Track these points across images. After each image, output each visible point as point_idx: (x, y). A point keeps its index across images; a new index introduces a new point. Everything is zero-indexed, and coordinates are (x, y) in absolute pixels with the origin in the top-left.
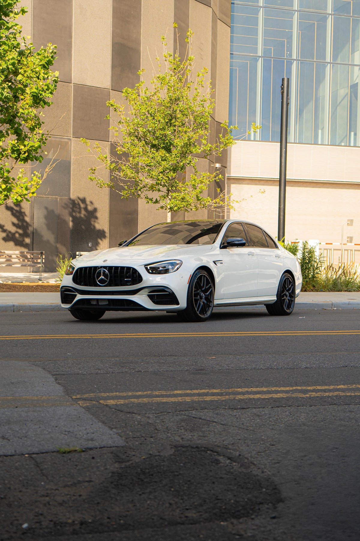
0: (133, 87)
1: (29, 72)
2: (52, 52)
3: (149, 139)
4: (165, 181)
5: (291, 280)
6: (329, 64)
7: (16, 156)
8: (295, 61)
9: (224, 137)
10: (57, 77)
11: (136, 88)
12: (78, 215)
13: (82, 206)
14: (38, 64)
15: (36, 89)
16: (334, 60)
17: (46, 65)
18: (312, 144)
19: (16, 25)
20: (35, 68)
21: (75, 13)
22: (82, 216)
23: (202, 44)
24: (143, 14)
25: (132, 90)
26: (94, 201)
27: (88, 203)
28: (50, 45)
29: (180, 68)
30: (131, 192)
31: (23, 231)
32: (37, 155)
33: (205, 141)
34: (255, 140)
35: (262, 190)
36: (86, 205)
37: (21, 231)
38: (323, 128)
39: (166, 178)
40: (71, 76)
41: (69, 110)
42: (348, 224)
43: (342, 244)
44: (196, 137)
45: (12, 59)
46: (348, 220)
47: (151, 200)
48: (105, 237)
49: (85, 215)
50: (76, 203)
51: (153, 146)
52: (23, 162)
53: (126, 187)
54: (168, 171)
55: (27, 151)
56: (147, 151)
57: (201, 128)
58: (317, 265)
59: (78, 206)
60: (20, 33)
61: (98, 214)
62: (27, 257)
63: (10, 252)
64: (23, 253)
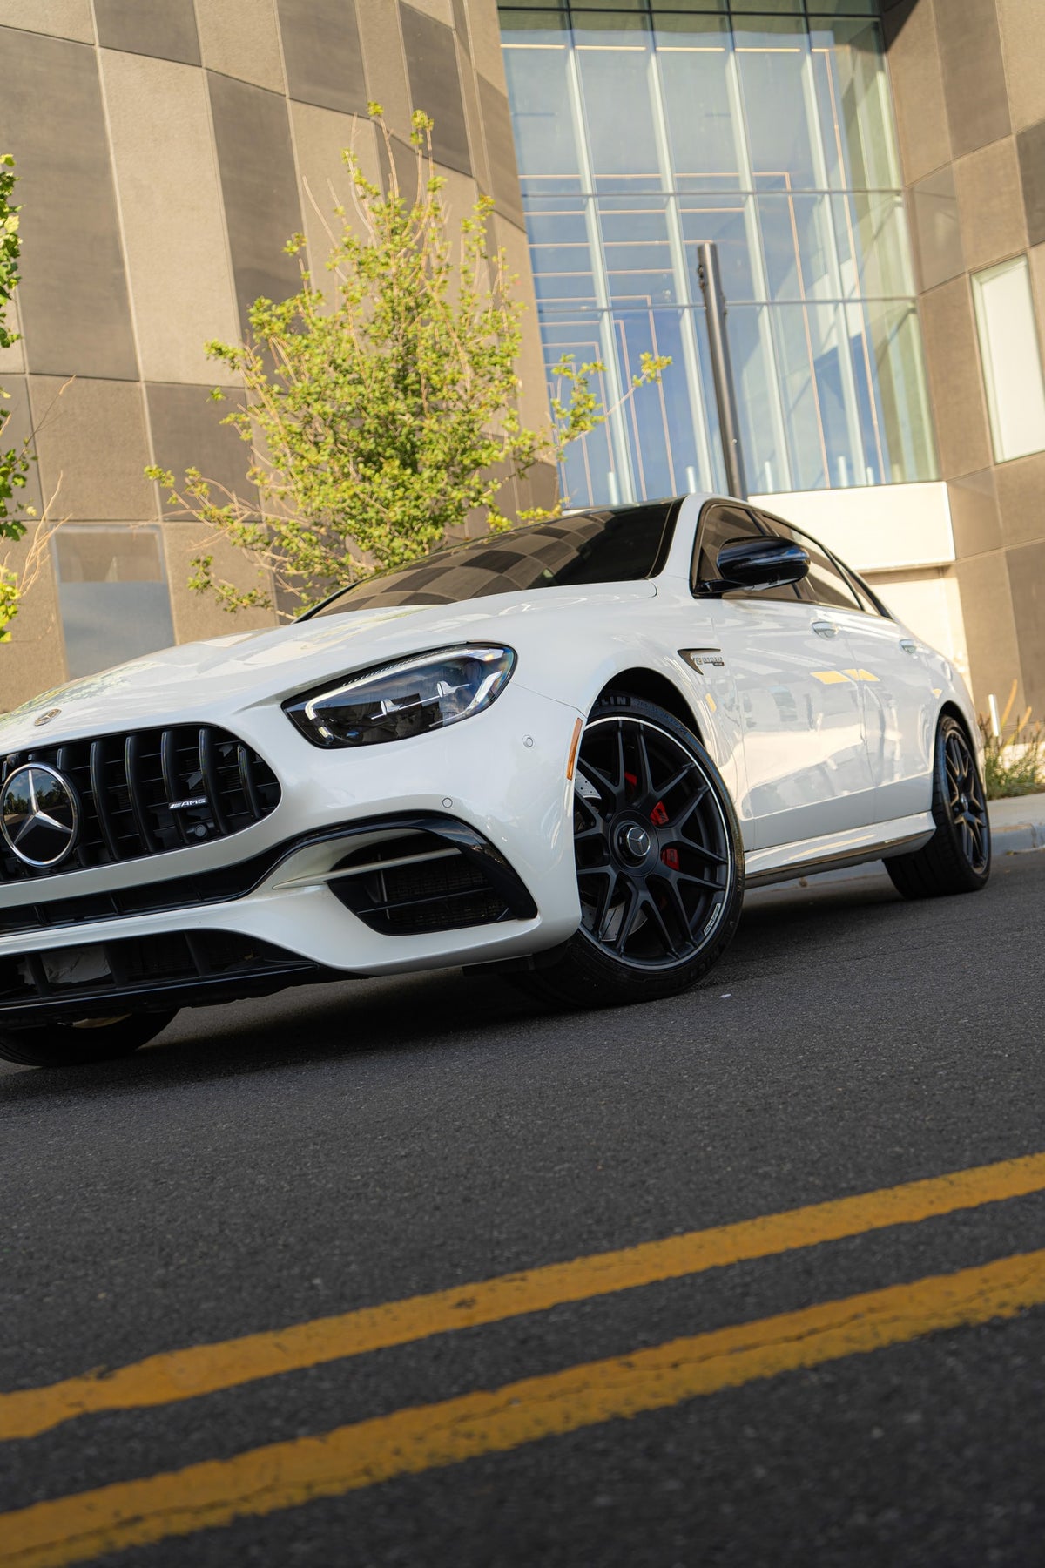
16: (773, 296)
41: (144, 452)
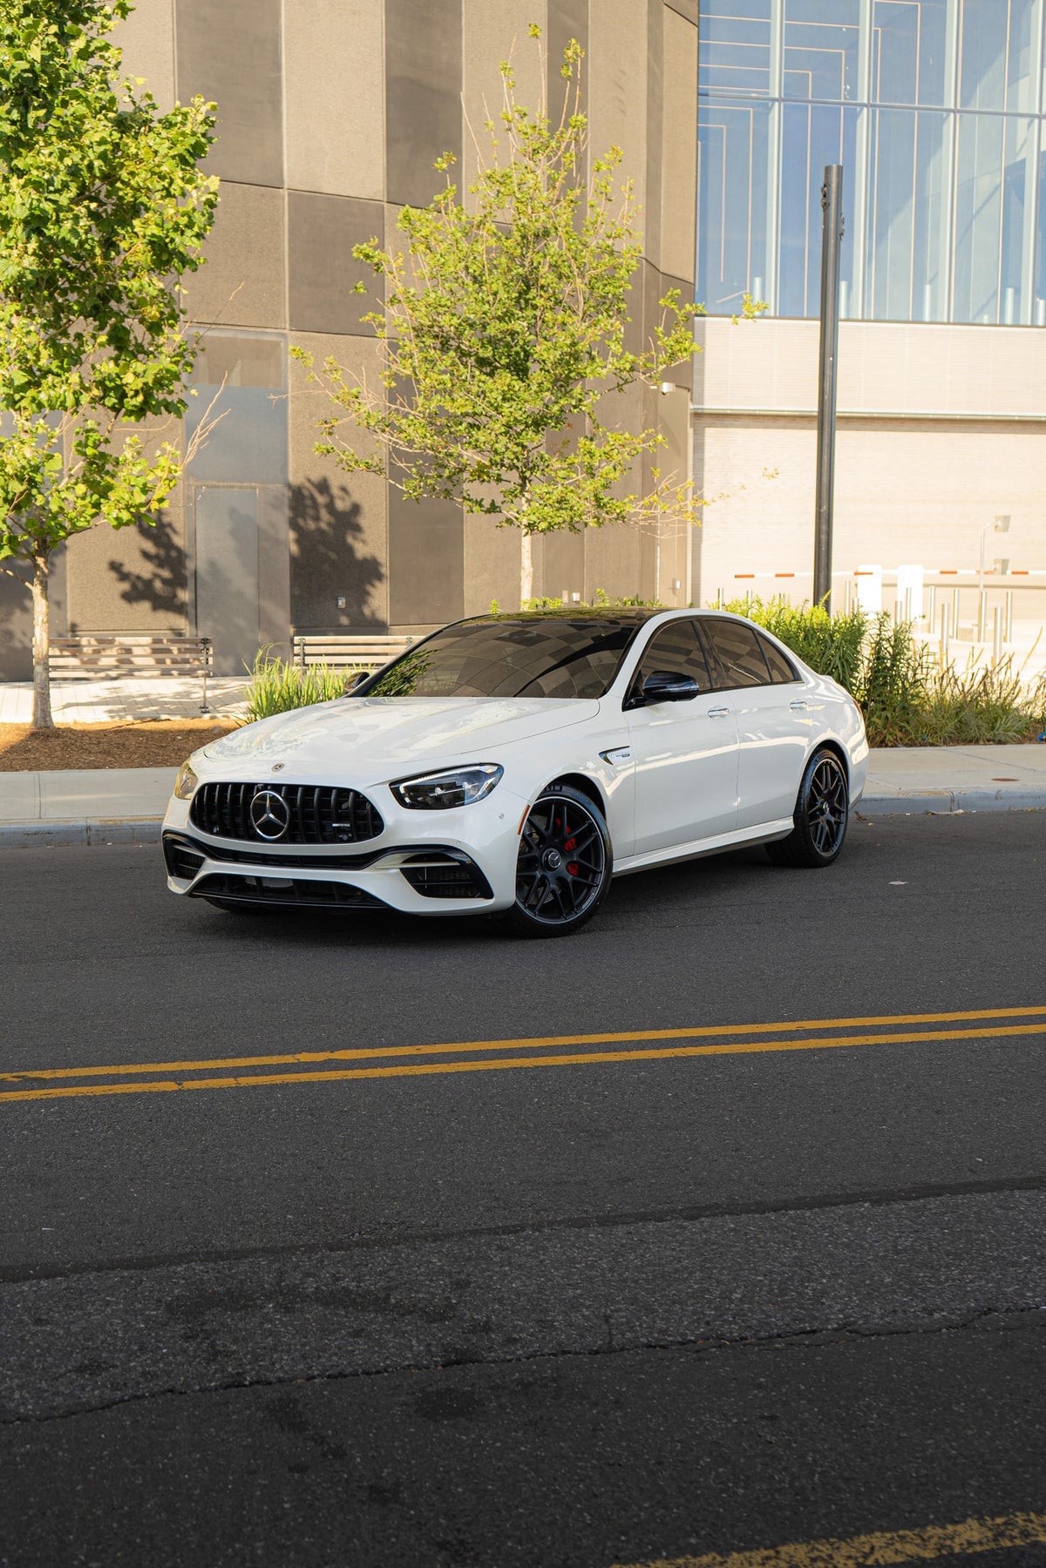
0: (423, 205)
1: (143, 175)
2: (205, 122)
3: (467, 343)
4: (512, 457)
5: (836, 768)
6: (952, 115)
7: (115, 404)
8: (865, 109)
9: (667, 333)
10: (214, 193)
11: (432, 205)
12: (311, 525)
13: (321, 499)
14: (166, 155)
15: (157, 225)
17: (188, 157)
18: (908, 322)
19: (108, 45)
20: (159, 166)
22: (323, 526)
23: (624, 73)
25: (422, 213)
26: (350, 488)
27: (335, 491)
28: (198, 101)
29: (550, 149)
30: (426, 484)
31: (172, 571)
32: (169, 399)
33: (618, 346)
34: (763, 316)
35: (771, 471)
36: (332, 498)
37: (166, 574)
38: (937, 274)
39: (516, 448)
40: (282, 171)
41: (280, 260)
42: (996, 527)
43: (982, 573)
44: (594, 334)
45: (100, 143)
46: (997, 518)
47: (479, 503)
48: (380, 577)
49: (329, 524)
50: (303, 495)
51: (482, 362)
52: (133, 418)
53: (414, 470)
54: (522, 427)
55: (142, 389)
56: (464, 377)
57: (607, 311)
58: (916, 674)
59: (309, 502)
60: (116, 67)
61: (363, 521)
62: (169, 651)
63: (127, 641)
64: (160, 641)
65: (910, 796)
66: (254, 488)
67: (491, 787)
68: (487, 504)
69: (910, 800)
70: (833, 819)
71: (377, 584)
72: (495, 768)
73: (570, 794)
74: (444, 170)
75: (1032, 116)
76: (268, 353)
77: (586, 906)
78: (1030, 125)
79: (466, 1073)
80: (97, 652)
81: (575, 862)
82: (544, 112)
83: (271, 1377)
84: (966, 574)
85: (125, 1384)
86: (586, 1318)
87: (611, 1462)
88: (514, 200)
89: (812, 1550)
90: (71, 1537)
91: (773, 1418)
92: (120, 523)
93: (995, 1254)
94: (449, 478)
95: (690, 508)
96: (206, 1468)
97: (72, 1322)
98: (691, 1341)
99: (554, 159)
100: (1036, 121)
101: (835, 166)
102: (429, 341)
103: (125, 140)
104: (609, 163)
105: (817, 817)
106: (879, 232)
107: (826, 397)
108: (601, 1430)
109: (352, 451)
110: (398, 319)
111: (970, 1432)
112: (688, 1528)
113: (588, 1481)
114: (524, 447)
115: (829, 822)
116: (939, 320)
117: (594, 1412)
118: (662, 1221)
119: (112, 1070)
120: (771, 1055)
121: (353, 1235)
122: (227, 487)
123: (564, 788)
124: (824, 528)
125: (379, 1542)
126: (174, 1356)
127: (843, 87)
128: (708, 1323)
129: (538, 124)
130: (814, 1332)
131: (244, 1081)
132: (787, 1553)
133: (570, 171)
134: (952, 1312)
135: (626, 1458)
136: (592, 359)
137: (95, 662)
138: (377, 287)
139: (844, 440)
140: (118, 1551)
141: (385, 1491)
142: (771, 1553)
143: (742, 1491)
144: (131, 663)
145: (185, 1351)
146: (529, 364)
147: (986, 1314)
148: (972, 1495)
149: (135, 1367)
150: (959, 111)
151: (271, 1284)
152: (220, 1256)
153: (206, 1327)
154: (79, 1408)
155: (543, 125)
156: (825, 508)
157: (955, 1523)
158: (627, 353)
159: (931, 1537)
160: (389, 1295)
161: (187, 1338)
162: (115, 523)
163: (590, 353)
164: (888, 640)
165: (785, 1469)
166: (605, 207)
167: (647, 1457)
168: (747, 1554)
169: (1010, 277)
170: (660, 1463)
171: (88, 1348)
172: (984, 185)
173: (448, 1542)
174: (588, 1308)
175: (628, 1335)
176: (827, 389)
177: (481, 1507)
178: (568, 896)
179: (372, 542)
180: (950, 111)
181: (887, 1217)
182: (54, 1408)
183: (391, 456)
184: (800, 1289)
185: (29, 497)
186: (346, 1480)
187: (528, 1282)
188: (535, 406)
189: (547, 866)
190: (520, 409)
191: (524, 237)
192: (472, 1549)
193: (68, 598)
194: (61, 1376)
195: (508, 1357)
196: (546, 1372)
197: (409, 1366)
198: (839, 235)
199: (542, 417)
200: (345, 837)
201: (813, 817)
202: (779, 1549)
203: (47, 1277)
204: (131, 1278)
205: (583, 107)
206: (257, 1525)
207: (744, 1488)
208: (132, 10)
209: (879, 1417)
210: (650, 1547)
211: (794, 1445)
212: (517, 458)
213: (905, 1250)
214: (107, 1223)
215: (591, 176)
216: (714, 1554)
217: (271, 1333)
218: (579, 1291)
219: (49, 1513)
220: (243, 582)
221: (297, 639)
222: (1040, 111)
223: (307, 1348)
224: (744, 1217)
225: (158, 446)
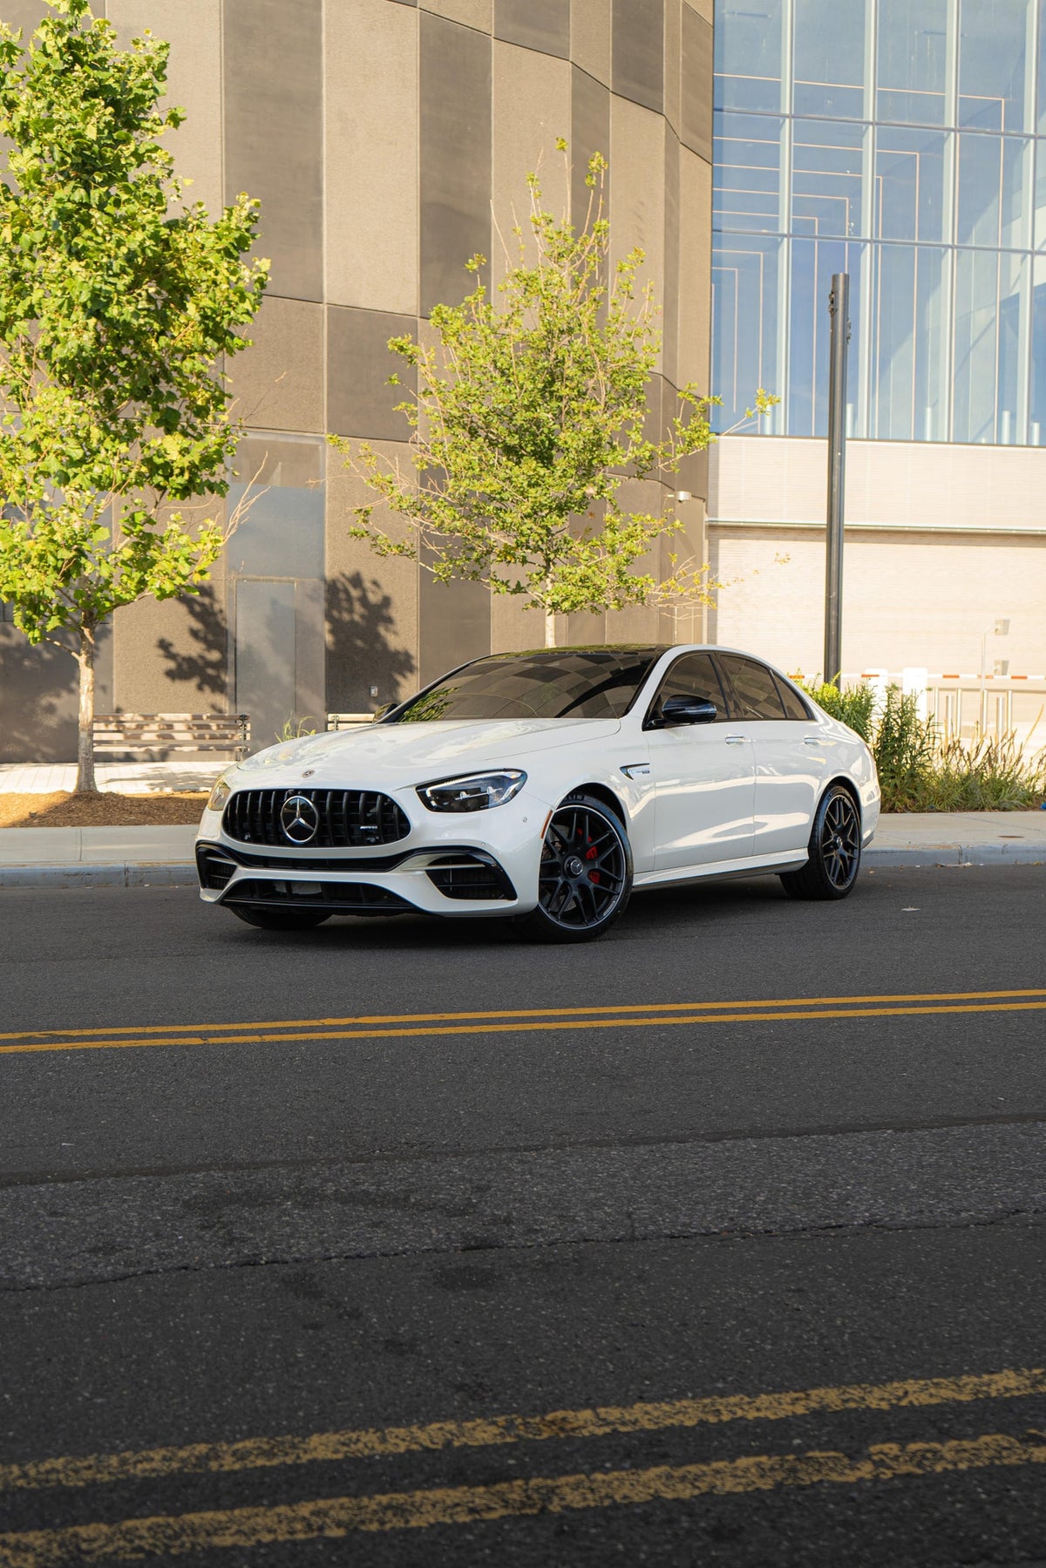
0: (455, 304)
2: (248, 218)
3: (495, 432)
4: (538, 538)
5: (849, 804)
6: (950, 250)
7: (161, 482)
8: (869, 245)
9: (685, 423)
10: (265, 273)
11: (463, 304)
12: (346, 617)
13: (355, 593)
14: (212, 248)
16: (961, 240)
17: (232, 250)
18: (909, 441)
19: (156, 149)
20: (205, 259)
21: (328, 132)
22: (357, 618)
23: (642, 204)
24: (495, 132)
25: (453, 311)
26: (382, 583)
27: (367, 585)
28: (242, 198)
29: (574, 252)
30: (455, 566)
32: (212, 480)
33: (638, 436)
34: (773, 436)
35: (783, 556)
36: (364, 590)
38: (937, 400)
39: (540, 531)
40: (322, 287)
41: (319, 370)
42: (996, 630)
43: (983, 676)
44: (614, 425)
46: (997, 622)
47: (506, 584)
48: (411, 669)
49: (362, 616)
50: (337, 589)
52: (178, 497)
53: (444, 552)
54: (546, 512)
55: (188, 467)
56: (491, 462)
57: (627, 402)
58: (923, 743)
59: (343, 596)
61: (393, 612)
62: (208, 727)
63: (168, 717)
64: (200, 718)
65: (919, 849)
66: (293, 582)
67: (515, 792)
68: (513, 585)
69: (920, 853)
70: (846, 854)
71: (408, 675)
72: (519, 774)
73: (591, 805)
74: (474, 270)
75: (1025, 252)
76: (306, 457)
77: (607, 913)
78: (1023, 260)
79: (488, 1033)
80: (140, 727)
81: (597, 870)
82: (569, 219)
83: (287, 1257)
84: (969, 678)
85: (139, 1262)
86: (608, 1215)
87: (635, 1322)
88: (541, 297)
89: (844, 1393)
90: (77, 1379)
91: (799, 1290)
92: (163, 595)
93: (1021, 1168)
94: (477, 560)
95: (705, 592)
96: (219, 1326)
97: (88, 1215)
98: (714, 1233)
99: (578, 263)
100: (1029, 256)
101: (841, 274)
102: (459, 431)
103: (175, 235)
104: (633, 262)
105: (831, 851)
106: (882, 363)
107: (835, 490)
108: (624, 1298)
109: (385, 536)
110: (429, 409)
111: (1002, 1303)
112: (714, 1375)
113: (610, 1338)
114: (548, 530)
115: (842, 857)
116: (939, 439)
117: (617, 1285)
118: (684, 1142)
119: (140, 1030)
120: (790, 1022)
121: (374, 1152)
122: (267, 581)
123: (586, 798)
124: (833, 613)
125: (394, 1384)
126: (190, 1241)
127: (848, 224)
128: (732, 1219)
129: (563, 229)
130: (840, 1227)
131: (268, 1038)
132: (817, 1396)
133: (593, 273)
134: (980, 1212)
135: (650, 1320)
136: (614, 448)
137: (138, 737)
138: (411, 378)
139: (852, 552)
140: (124, 1389)
141: (401, 1344)
142: (802, 1395)
143: (769, 1347)
144: (172, 738)
145: (201, 1238)
146: (554, 452)
147: (1013, 1214)
148: (1007, 1351)
149: (149, 1249)
150: (957, 247)
151: (290, 1187)
152: (239, 1166)
153: (224, 1219)
154: (91, 1280)
155: (568, 231)
156: (834, 594)
157: (992, 1373)
158: (647, 442)
159: (966, 1384)
160: (409, 1196)
161: (203, 1228)
162: (158, 593)
163: (610, 444)
164: (896, 712)
165: (814, 1330)
166: (626, 306)
167: (671, 1320)
168: (777, 1396)
169: (1006, 399)
170: (685, 1325)
171: (102, 1234)
172: (981, 318)
173: (467, 1385)
174: (609, 1207)
175: (651, 1227)
176: (836, 483)
177: (499, 1358)
178: (589, 904)
179: (404, 635)
180: (949, 246)
181: (910, 1141)
182: (65, 1280)
183: (422, 540)
184: (825, 1194)
185: (77, 566)
186: (362, 1336)
187: (549, 1187)
188: (558, 492)
189: (570, 874)
190: (545, 494)
191: (550, 332)
192: (491, 1390)
193: (115, 683)
194: (74, 1255)
195: (529, 1244)
196: (567, 1254)
197: (428, 1250)
198: (846, 338)
199: (566, 502)
200: (373, 840)
201: (827, 850)
202: (809, 1392)
203: (64, 1181)
204: (150, 1182)
205: (605, 215)
206: (268, 1370)
207: (772, 1345)
208: (182, 120)
209: (909, 1291)
210: (675, 1390)
211: (822, 1312)
212: (542, 540)
213: (930, 1165)
214: (127, 1140)
215: (613, 277)
216: (742, 1396)
217: (288, 1223)
218: (601, 1194)
219: (55, 1359)
220: (278, 667)
221: (331, 717)
222: (1033, 247)
223: (325, 1235)
224: (766, 1140)
225: (200, 521)
